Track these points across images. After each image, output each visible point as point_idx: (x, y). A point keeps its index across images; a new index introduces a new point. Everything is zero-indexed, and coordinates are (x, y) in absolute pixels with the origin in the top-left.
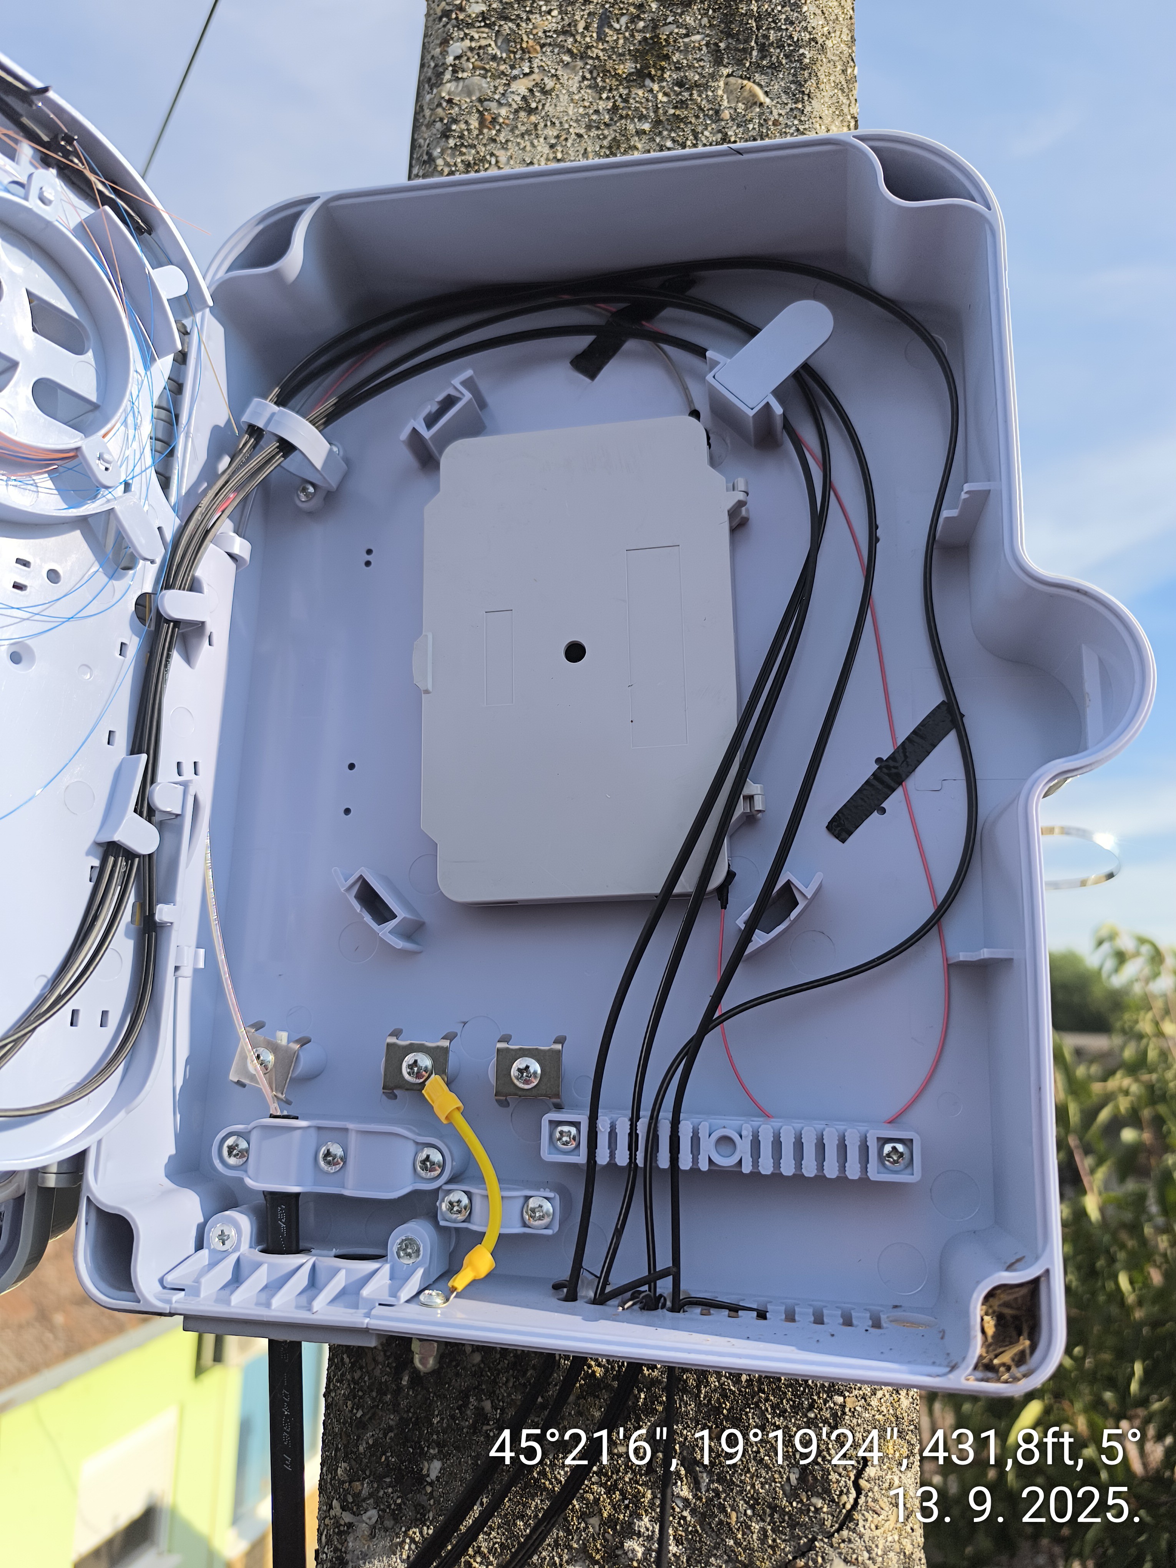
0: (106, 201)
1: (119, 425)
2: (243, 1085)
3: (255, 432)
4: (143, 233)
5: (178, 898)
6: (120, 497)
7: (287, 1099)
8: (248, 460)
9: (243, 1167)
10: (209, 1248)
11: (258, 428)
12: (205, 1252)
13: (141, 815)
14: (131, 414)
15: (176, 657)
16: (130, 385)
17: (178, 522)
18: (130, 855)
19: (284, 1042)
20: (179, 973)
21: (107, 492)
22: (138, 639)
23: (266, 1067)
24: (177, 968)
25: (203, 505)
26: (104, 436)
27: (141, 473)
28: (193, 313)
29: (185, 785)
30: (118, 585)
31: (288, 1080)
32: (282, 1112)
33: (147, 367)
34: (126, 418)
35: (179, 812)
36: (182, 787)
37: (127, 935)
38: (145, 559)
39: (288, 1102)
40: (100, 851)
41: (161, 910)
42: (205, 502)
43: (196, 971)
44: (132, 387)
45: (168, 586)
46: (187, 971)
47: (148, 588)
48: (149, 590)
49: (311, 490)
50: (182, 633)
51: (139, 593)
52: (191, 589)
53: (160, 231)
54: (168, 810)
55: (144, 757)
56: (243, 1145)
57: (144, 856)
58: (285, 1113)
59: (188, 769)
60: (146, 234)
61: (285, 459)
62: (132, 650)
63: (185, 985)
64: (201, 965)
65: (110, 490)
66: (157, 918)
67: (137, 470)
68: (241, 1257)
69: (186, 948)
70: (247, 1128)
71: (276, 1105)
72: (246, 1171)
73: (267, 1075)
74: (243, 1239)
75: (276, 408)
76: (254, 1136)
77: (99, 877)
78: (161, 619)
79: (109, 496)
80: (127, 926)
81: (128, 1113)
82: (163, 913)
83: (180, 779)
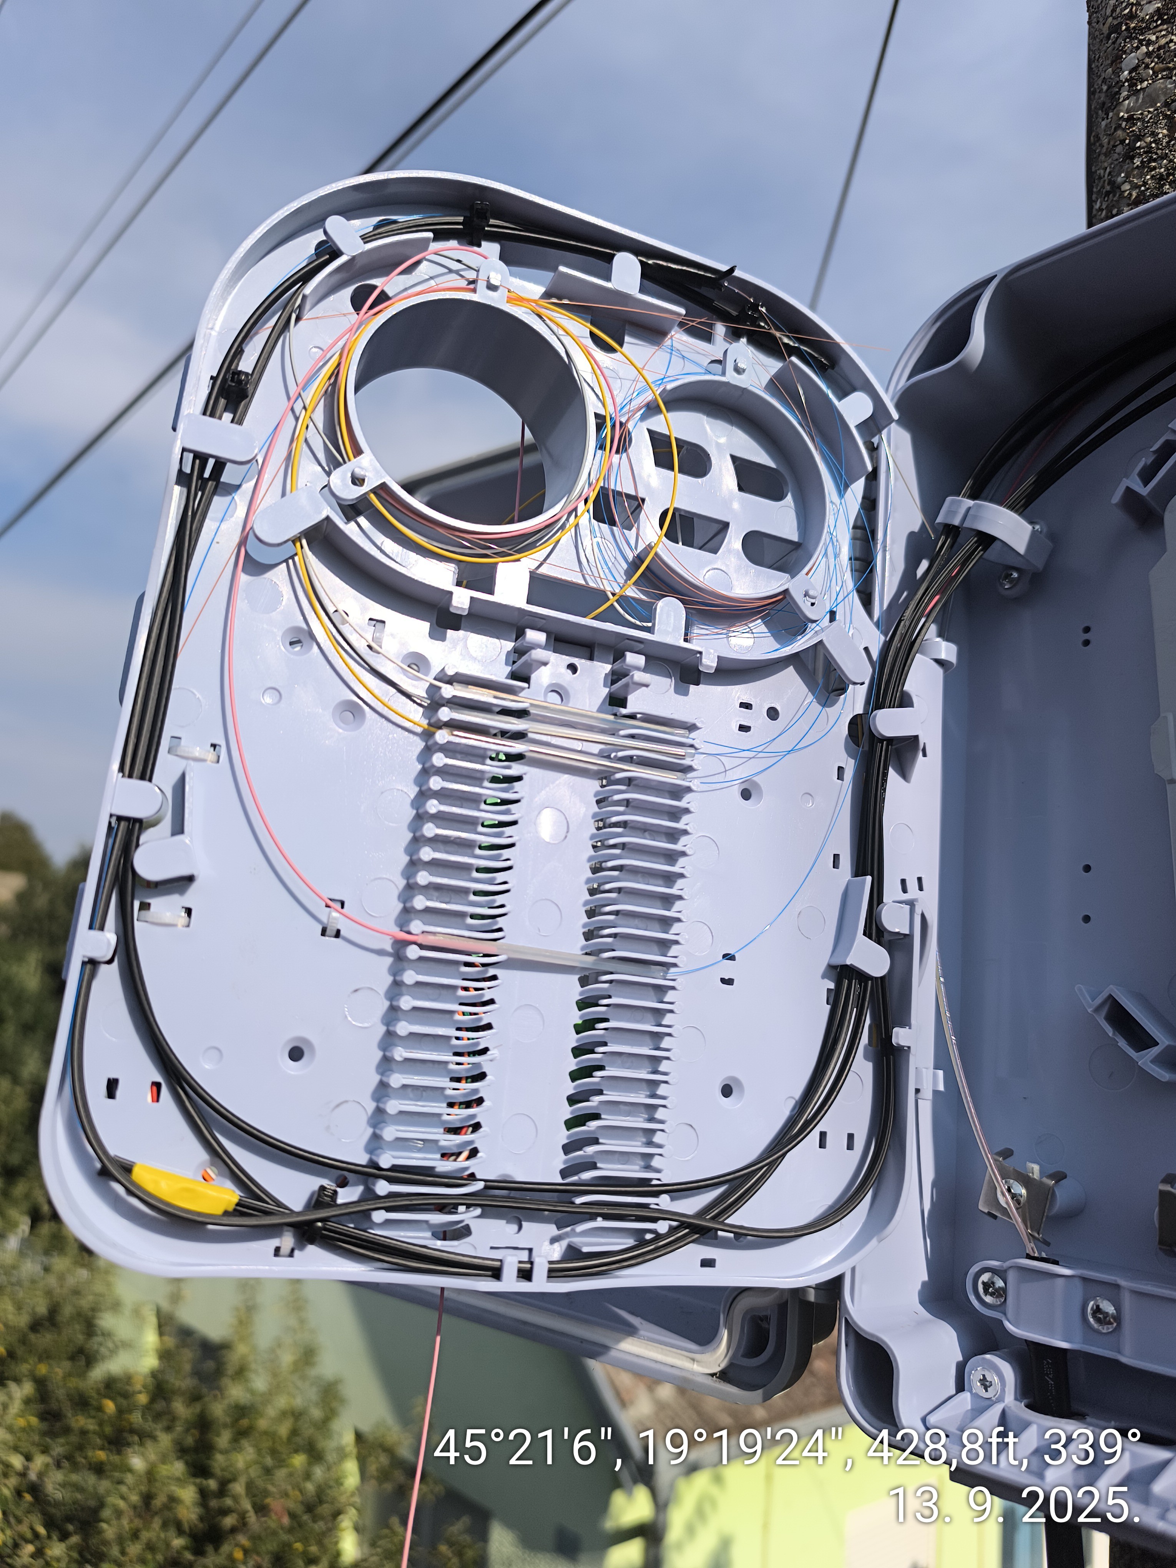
0: (792, 351)
1: (820, 557)
2: (995, 1217)
3: (951, 531)
4: (827, 370)
5: (913, 1021)
6: (828, 627)
7: (1044, 1239)
8: (947, 561)
9: (1001, 1308)
10: (971, 1391)
11: (954, 526)
12: (966, 1396)
13: (870, 938)
14: (831, 544)
15: (892, 774)
16: (827, 518)
17: (882, 638)
18: (862, 977)
19: (1036, 1176)
20: (920, 1095)
21: (814, 625)
22: (853, 761)
23: (1018, 1202)
24: (917, 1091)
25: (905, 618)
26: (807, 574)
27: (844, 599)
28: (880, 431)
29: (911, 904)
30: (832, 711)
31: (1044, 1219)
32: (1040, 1253)
33: (841, 494)
34: (826, 550)
35: (907, 932)
36: (908, 907)
37: (866, 1057)
38: (855, 684)
39: (1047, 1244)
40: (834, 974)
41: (897, 1033)
42: (908, 613)
43: (936, 1093)
44: (830, 519)
45: (879, 706)
46: (927, 1093)
47: (859, 710)
48: (861, 712)
49: (1015, 575)
50: (896, 749)
51: (851, 716)
52: (901, 706)
53: (843, 363)
54: (897, 930)
55: (869, 879)
56: (1000, 1283)
57: (876, 978)
58: (1044, 1255)
59: (912, 885)
60: (829, 370)
61: (984, 552)
62: (849, 774)
63: (926, 1108)
64: (941, 1088)
65: (817, 623)
66: (894, 1041)
67: (840, 598)
68: (1006, 1409)
69: (924, 1070)
70: (1002, 1267)
71: (1032, 1245)
72: (1005, 1314)
73: (1020, 1210)
74: (1007, 1389)
75: (971, 503)
76: (1011, 1276)
77: (834, 998)
78: (875, 740)
79: (818, 628)
80: (865, 1048)
81: (880, 1241)
82: (900, 1036)
83: (905, 897)
